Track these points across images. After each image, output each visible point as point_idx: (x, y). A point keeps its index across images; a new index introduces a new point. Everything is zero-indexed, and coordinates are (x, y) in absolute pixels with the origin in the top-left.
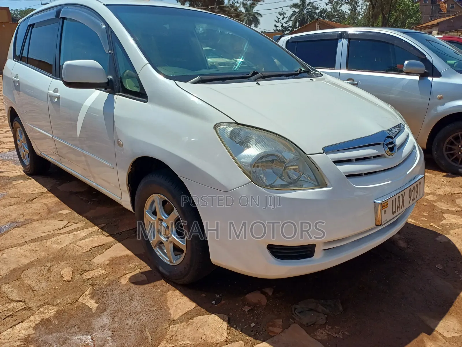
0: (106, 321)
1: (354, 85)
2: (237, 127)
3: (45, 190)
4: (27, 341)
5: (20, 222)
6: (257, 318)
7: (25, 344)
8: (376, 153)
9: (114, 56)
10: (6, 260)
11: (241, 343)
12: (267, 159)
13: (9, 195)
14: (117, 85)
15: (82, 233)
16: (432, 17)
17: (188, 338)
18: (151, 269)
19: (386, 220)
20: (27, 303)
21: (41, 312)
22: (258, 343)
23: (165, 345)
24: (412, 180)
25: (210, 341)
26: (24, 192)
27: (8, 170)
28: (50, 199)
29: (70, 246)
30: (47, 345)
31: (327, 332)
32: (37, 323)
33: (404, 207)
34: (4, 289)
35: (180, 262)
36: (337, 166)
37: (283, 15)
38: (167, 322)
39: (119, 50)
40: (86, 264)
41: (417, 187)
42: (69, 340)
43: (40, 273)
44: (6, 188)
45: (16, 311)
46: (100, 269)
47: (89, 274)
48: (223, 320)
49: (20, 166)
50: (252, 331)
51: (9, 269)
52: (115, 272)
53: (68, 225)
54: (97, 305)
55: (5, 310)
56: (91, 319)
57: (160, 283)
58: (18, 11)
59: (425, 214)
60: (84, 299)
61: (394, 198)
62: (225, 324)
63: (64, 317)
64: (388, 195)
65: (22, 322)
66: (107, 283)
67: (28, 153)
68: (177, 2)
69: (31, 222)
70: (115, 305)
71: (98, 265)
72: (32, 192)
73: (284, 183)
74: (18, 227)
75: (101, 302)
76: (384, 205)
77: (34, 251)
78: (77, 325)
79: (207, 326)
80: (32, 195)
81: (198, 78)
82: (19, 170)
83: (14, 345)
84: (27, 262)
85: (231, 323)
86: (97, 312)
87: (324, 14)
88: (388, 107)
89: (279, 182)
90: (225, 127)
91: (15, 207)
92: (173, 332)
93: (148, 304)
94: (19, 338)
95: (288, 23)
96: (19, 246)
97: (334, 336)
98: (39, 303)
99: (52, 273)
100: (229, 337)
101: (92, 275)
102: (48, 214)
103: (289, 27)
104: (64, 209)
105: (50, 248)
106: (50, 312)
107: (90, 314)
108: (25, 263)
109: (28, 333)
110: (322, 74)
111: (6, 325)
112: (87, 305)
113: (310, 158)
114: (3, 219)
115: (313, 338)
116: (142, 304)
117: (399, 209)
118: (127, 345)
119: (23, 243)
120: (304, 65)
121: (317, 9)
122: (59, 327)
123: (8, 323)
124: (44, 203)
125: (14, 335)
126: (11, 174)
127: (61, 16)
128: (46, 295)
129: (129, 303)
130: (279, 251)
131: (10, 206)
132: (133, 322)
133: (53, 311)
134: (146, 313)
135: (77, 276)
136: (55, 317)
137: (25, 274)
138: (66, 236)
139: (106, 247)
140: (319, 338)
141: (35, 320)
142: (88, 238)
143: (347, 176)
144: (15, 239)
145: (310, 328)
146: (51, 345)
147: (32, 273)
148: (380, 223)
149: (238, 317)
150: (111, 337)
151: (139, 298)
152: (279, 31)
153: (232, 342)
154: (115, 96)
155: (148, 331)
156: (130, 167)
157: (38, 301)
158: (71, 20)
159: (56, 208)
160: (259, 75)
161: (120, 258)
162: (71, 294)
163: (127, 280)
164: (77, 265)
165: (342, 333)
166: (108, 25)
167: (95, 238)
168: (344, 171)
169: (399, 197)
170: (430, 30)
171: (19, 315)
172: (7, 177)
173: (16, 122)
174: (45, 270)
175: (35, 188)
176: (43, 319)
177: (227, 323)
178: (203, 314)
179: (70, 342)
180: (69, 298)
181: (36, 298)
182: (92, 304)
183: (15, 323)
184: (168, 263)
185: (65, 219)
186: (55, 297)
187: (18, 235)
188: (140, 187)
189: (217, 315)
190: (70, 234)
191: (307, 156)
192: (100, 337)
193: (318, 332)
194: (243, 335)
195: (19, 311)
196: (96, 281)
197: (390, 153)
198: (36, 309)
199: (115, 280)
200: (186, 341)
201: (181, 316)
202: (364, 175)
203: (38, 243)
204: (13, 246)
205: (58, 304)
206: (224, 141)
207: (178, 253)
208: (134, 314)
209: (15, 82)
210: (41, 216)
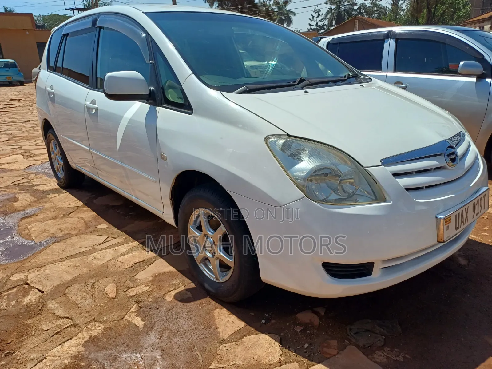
0: (154, 339)
1: (402, 88)
2: (289, 139)
3: (81, 204)
4: (78, 359)
5: (59, 237)
6: (310, 339)
7: (75, 361)
8: (437, 165)
9: (155, 66)
10: (49, 276)
11: (296, 365)
12: (321, 173)
13: (46, 209)
14: (159, 96)
15: (122, 248)
16: (484, 10)
17: (240, 358)
18: (195, 286)
19: (449, 236)
20: (74, 320)
21: (88, 329)
22: (313, 365)
23: (216, 365)
24: (475, 193)
25: (262, 361)
26: (60, 206)
27: (42, 183)
28: (86, 213)
29: (111, 262)
30: (98, 362)
31: (386, 354)
32: (86, 340)
33: (467, 222)
34: (49, 306)
35: (228, 279)
36: (396, 179)
37: (318, 13)
38: (217, 341)
39: (160, 59)
40: (129, 280)
41: (481, 200)
42: (119, 358)
43: (84, 289)
44: (42, 202)
45: (64, 327)
46: (144, 285)
47: (133, 291)
48: (274, 340)
49: (53, 179)
50: (306, 352)
51: (53, 285)
52: (160, 288)
53: (107, 240)
54: (144, 323)
55: (52, 327)
56: (139, 337)
57: (206, 301)
58: (40, 17)
59: (486, 228)
60: (130, 316)
61: (457, 213)
62: (277, 344)
63: (112, 334)
64: (451, 209)
65: (71, 339)
66: (152, 300)
67: (63, 166)
68: (205, 2)
69: (70, 237)
70: (161, 323)
71: (142, 282)
72: (68, 206)
73: (338, 197)
74: (58, 242)
75: (147, 319)
76: (447, 220)
77: (75, 267)
78: (125, 343)
79: (258, 346)
80: (68, 209)
81: (244, 87)
82: (53, 184)
83: (65, 362)
84: (70, 278)
85: (283, 343)
86: (145, 330)
87: (363, 10)
88: (445, 114)
89: (334, 196)
90: (276, 139)
91: (53, 221)
92: (224, 352)
93: (195, 322)
94: (69, 355)
95: (324, 21)
96: (60, 262)
97: (393, 359)
98: (86, 320)
99: (96, 290)
100: (283, 358)
101: (136, 292)
102: (86, 229)
103: (324, 25)
104: (102, 224)
105: (91, 264)
106: (97, 330)
107: (138, 332)
108: (68, 279)
109: (78, 351)
110: (371, 79)
111: (55, 342)
112: (133, 322)
113: (368, 171)
114: (42, 234)
115: (371, 360)
116: (190, 322)
117: (462, 224)
118: (178, 364)
119: (65, 259)
120: (351, 69)
121: (356, 5)
122: (108, 344)
123: (57, 340)
124: (81, 218)
125: (64, 352)
126: (45, 187)
127: (98, 25)
128: (92, 312)
129: (176, 321)
130: (334, 269)
131: (47, 220)
132: (182, 340)
133: (100, 328)
134: (194, 332)
135: (121, 293)
136: (103, 334)
137: (69, 290)
138: (106, 252)
139: (147, 263)
140: (378, 360)
141: (83, 338)
142: (129, 254)
143: (407, 190)
144: (56, 255)
145: (368, 350)
146: (101, 363)
147: (76, 289)
148: (443, 240)
149: (289, 337)
150: (161, 356)
151: (186, 315)
152: (314, 30)
153: (286, 363)
154: (158, 108)
155: (197, 350)
156: (173, 181)
157: (85, 318)
158: (108, 29)
159: (94, 223)
160: (307, 82)
161: (163, 274)
162: (116, 311)
163: (172, 297)
164: (120, 281)
165: (402, 356)
166: (149, 34)
167: (136, 253)
168: (404, 184)
169: (462, 211)
170: (481, 25)
171: (67, 332)
172: (42, 190)
173: (50, 134)
174: (89, 286)
175: (70, 202)
176: (92, 336)
177: (279, 343)
178: (254, 334)
179: (120, 360)
180: (115, 315)
181: (82, 315)
182: (139, 322)
183: (64, 340)
184: (214, 280)
185: (104, 234)
186: (101, 315)
187: (59, 250)
188: (184, 202)
189: (268, 335)
190: (110, 250)
191: (364, 169)
192: (149, 356)
193: (376, 354)
194: (296, 356)
195: (67, 328)
196: (141, 298)
197: (451, 164)
198: (83, 326)
199: (160, 297)
200: (238, 362)
201: (230, 336)
202: (425, 188)
203: (79, 259)
204: (55, 262)
205: (105, 321)
206: (275, 155)
207: (224, 270)
208: (182, 333)
209: (49, 93)
210: (80, 231)
